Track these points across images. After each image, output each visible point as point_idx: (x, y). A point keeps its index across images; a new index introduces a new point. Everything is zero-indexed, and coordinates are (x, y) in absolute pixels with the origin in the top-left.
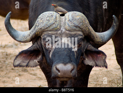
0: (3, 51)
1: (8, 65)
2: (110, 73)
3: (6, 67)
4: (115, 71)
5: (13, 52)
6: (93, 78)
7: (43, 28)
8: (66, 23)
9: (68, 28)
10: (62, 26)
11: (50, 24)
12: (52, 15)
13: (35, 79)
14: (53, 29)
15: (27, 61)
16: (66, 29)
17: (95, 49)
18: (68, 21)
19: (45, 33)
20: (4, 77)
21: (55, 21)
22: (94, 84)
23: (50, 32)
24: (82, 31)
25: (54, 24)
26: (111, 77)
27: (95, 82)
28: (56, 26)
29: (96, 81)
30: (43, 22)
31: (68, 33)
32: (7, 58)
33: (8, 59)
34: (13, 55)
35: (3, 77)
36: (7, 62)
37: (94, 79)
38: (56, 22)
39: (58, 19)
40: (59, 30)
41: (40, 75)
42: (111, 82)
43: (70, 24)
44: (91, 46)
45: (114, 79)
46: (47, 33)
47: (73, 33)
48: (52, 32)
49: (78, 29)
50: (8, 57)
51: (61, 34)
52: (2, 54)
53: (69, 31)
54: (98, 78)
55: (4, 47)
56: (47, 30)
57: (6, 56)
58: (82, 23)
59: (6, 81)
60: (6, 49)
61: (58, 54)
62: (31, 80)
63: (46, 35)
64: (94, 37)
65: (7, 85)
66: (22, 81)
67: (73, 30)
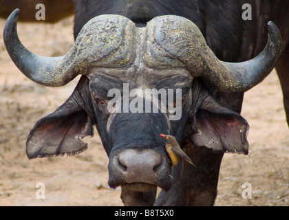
0: (10, 100)
1: (22, 134)
2: (271, 154)
3: (18, 140)
4: (283, 151)
5: (35, 103)
6: (230, 167)
7: (91, 59)
8: (146, 47)
9: (151, 60)
10: (138, 55)
11: (107, 50)
12: (114, 25)
13: (88, 171)
14: (114, 62)
15: (57, 142)
16: (147, 64)
17: (221, 108)
18: (153, 43)
19: (97, 71)
20: (13, 163)
21: (120, 43)
22: (231, 181)
23: (107, 71)
24: (187, 68)
25: (116, 50)
26: (273, 165)
27: (234, 176)
28: (123, 55)
29: (237, 174)
30: (91, 44)
31: (151, 74)
32: (18, 119)
33: (22, 120)
34: (33, 111)
35: (10, 164)
36: (20, 128)
37: (232, 169)
38: (123, 44)
39: (128, 38)
40: (131, 64)
41: (101, 159)
42: (274, 177)
43: (157, 51)
44: (213, 100)
45: (280, 170)
46: (100, 71)
47: (163, 73)
48: (112, 70)
49: (175, 63)
50: (22, 114)
51: (133, 76)
52: (8, 108)
53: (154, 67)
54: (241, 167)
55: (13, 91)
56: (99, 64)
57: (18, 114)
58: (187, 48)
59: (17, 175)
60: (16, 95)
61: (124, 125)
62: (78, 172)
63: (97, 76)
64: (218, 78)
65: (20, 183)
66: (56, 174)
67: (163, 65)
